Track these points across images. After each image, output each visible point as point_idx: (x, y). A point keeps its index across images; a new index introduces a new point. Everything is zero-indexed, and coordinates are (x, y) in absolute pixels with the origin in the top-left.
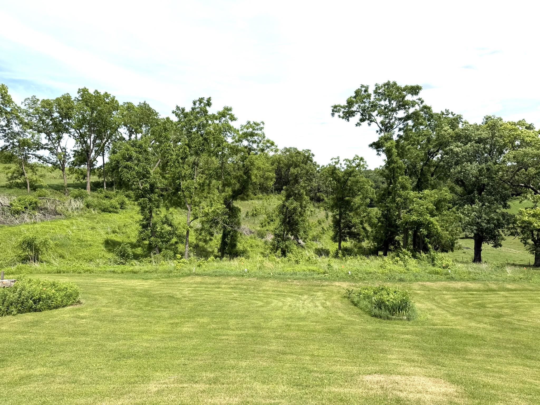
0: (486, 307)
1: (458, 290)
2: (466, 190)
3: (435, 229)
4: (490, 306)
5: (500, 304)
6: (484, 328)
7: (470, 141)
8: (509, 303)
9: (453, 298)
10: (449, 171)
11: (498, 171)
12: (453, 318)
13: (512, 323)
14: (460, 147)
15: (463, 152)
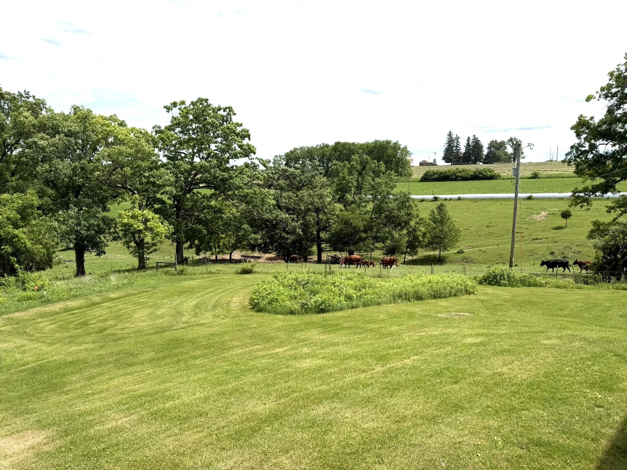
0: (89, 325)
1: (57, 313)
2: (59, 192)
3: (22, 243)
4: (94, 321)
5: (104, 317)
6: (86, 349)
7: (58, 133)
8: (113, 314)
9: (51, 324)
10: (35, 169)
11: (93, 171)
12: (50, 349)
13: (115, 334)
14: (47, 139)
15: (50, 146)
